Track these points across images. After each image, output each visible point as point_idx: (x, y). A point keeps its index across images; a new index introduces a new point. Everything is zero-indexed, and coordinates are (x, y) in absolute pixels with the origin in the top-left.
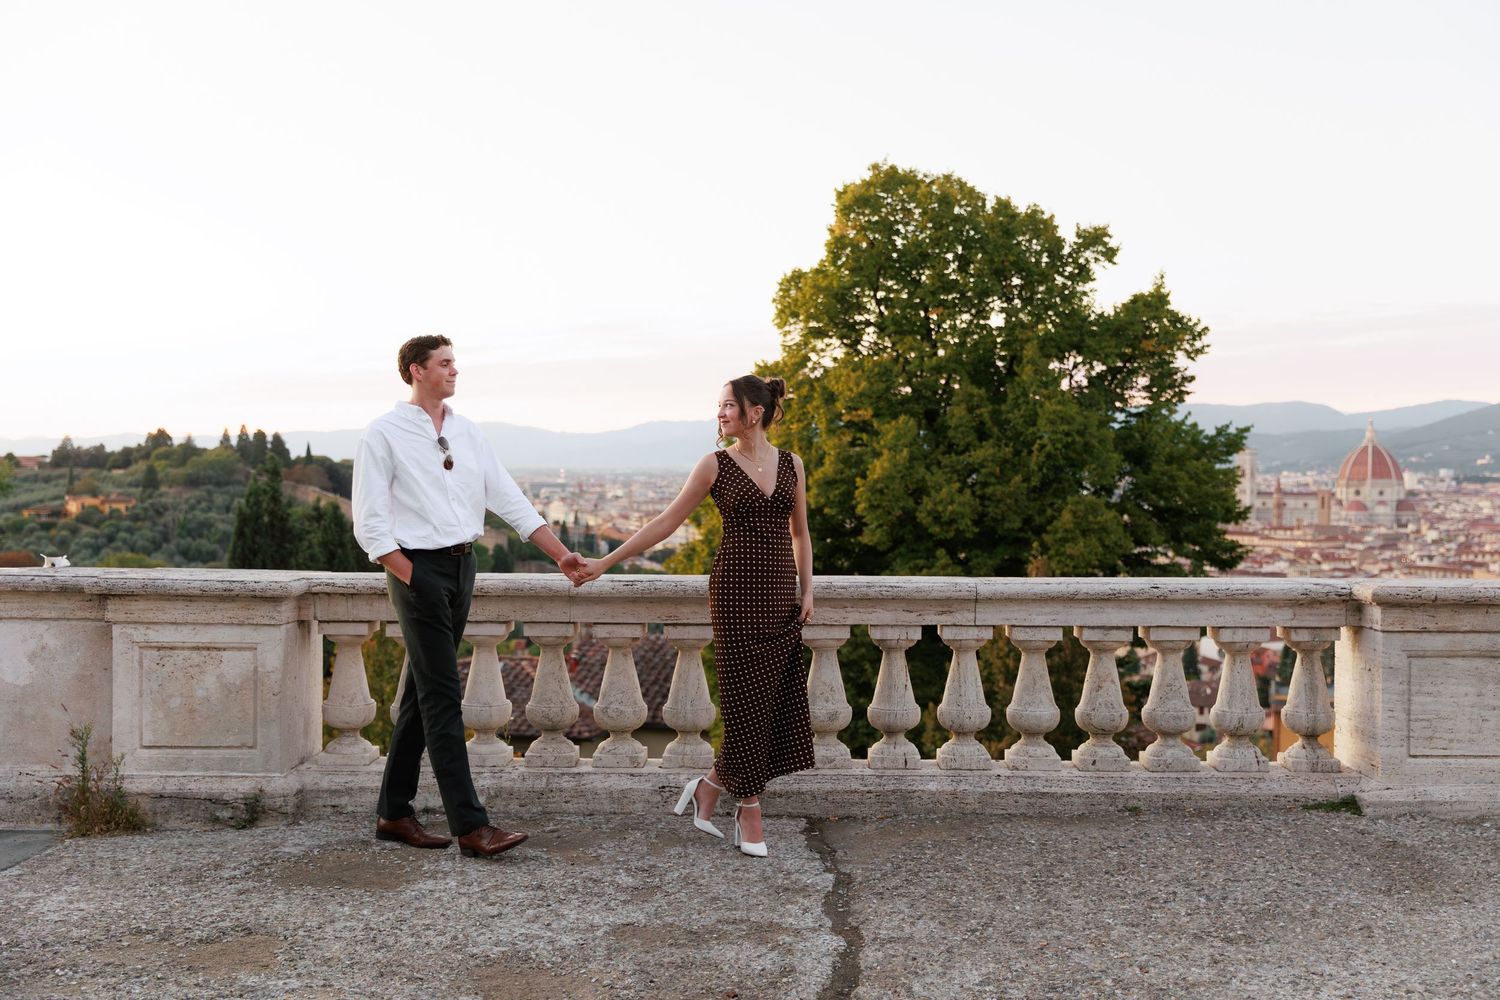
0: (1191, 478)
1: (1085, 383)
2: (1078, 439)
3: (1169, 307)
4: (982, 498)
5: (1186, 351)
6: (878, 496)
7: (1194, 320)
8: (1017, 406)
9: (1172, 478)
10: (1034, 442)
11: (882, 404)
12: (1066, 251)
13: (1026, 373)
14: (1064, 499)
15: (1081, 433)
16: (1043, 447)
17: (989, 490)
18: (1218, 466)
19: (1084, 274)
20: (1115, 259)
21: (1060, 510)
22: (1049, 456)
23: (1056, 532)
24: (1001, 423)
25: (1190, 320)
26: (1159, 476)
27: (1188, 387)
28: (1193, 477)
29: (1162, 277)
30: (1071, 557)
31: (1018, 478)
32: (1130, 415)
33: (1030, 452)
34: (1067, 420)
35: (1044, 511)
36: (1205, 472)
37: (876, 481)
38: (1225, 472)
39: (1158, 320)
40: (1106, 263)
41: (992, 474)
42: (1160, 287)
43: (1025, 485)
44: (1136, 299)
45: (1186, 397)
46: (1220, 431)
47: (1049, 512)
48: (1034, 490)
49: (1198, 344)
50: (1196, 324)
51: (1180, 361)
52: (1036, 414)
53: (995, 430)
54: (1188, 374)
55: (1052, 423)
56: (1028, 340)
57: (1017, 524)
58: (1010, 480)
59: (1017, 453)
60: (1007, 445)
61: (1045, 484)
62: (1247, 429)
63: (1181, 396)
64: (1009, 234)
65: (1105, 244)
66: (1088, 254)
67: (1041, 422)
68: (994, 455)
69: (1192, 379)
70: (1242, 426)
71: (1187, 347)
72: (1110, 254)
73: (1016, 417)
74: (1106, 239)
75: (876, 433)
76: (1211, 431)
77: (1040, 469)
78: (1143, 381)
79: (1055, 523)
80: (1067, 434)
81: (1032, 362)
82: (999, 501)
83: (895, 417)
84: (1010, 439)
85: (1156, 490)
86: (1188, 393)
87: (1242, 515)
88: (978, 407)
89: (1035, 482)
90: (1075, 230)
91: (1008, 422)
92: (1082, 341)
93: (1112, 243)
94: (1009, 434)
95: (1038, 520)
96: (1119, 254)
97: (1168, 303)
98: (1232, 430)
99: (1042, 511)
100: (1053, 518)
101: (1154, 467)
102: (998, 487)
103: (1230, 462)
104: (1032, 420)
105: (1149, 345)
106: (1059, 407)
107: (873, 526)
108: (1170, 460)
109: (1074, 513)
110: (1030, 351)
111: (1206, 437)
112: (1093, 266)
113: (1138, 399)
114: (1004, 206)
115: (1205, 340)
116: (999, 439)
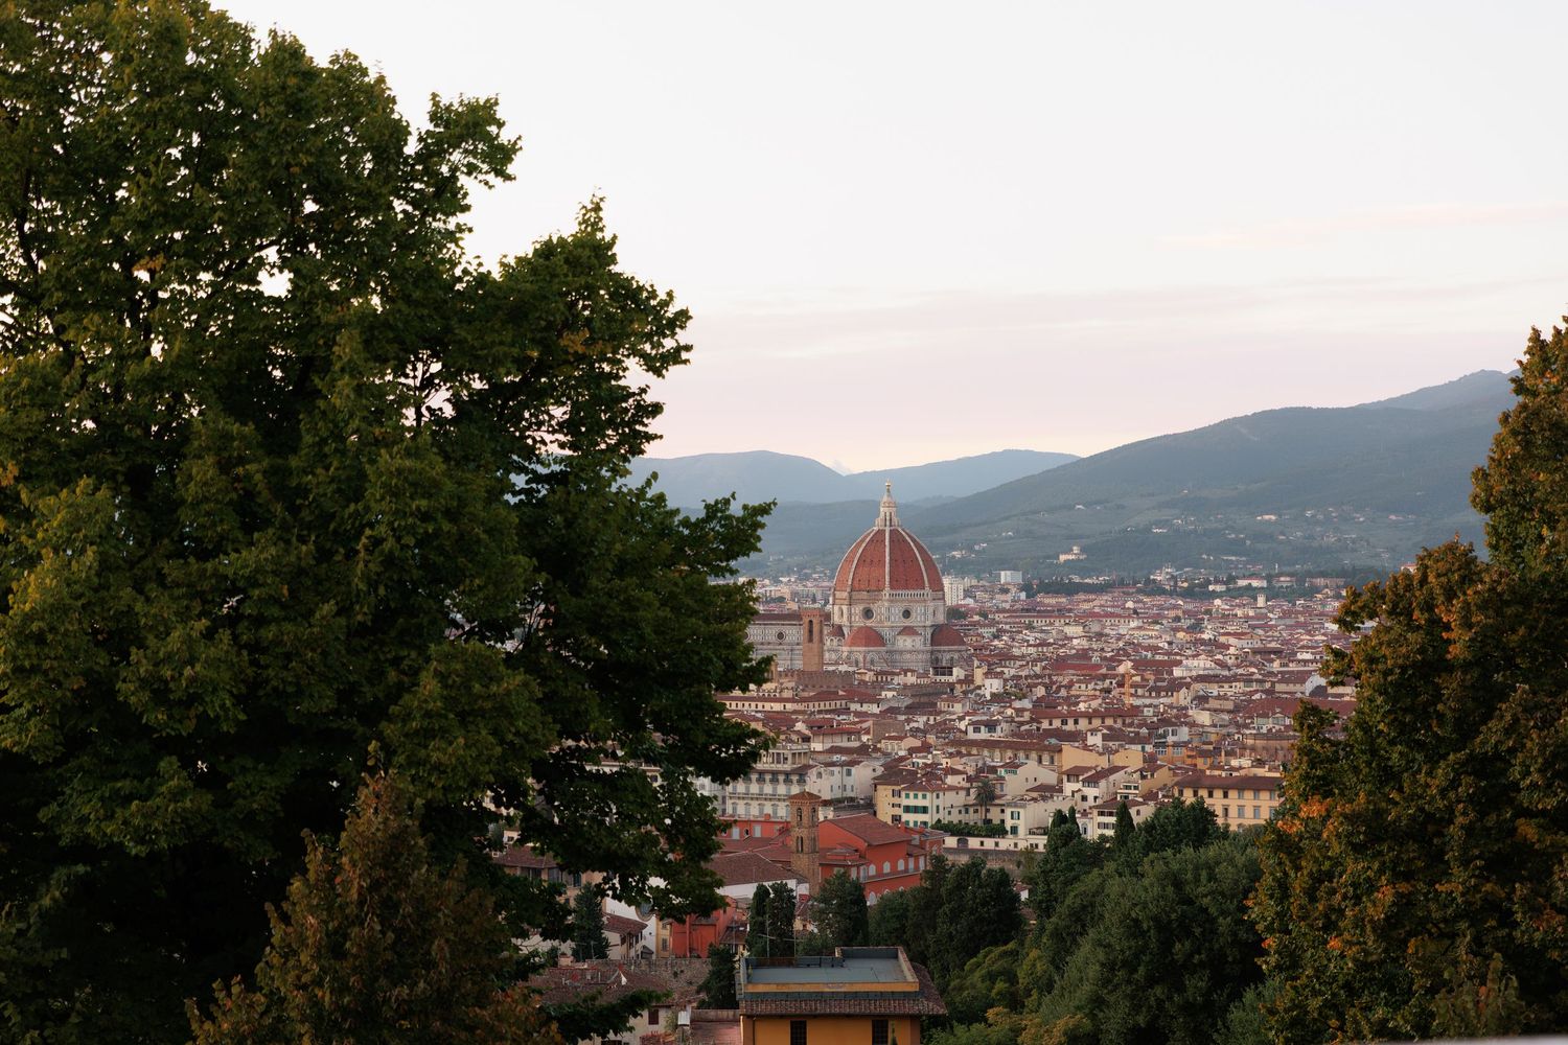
0: (663, 604)
1: (449, 411)
2: (446, 526)
3: (615, 269)
4: (255, 648)
5: (644, 356)
6: (32, 648)
7: (662, 296)
8: (322, 459)
9: (630, 605)
10: (360, 533)
11: (38, 453)
12: (412, 147)
13: (340, 394)
14: (422, 649)
15: (451, 515)
16: (377, 542)
17: (269, 633)
18: (712, 582)
19: (447, 197)
20: (510, 169)
21: (415, 672)
22: (389, 561)
23: (407, 717)
24: (290, 494)
25: (653, 294)
26: (604, 600)
27: (653, 425)
28: (669, 601)
29: (597, 208)
30: (438, 768)
31: (328, 608)
32: (537, 478)
33: (351, 554)
34: (428, 488)
35: (382, 674)
36: (690, 590)
37: (28, 618)
38: (729, 592)
39: (592, 291)
40: (491, 178)
41: (275, 600)
42: (596, 226)
43: (342, 621)
44: (547, 251)
45: (646, 446)
46: (714, 510)
47: (392, 676)
48: (362, 631)
49: (669, 344)
50: (665, 304)
51: (634, 375)
52: (363, 476)
53: (278, 508)
54: (649, 398)
55: (395, 493)
56: (338, 327)
57: (328, 703)
58: (311, 613)
59: (324, 555)
60: (303, 540)
61: (384, 617)
62: (764, 510)
63: (636, 442)
64: (299, 108)
65: (490, 139)
66: (456, 156)
67: (373, 492)
68: (276, 560)
69: (656, 409)
70: (755, 502)
71: (647, 347)
72: (499, 158)
73: (319, 482)
74: (493, 129)
75: (27, 515)
76: (696, 512)
77: (373, 585)
78: (559, 412)
79: (407, 697)
80: (426, 517)
81: (352, 370)
82: (288, 657)
83: (66, 480)
84: (310, 527)
85: (597, 628)
86: (649, 438)
87: (760, 673)
88: (242, 461)
89: (362, 614)
90: (429, 106)
91: (303, 491)
92: (447, 330)
93: (505, 136)
94: (305, 515)
95: (369, 693)
96: (518, 158)
97: (613, 260)
98: (736, 509)
99: (377, 675)
100: (400, 690)
101: (594, 582)
102: (288, 627)
103: (733, 572)
104: (354, 487)
105: (574, 342)
106: (408, 463)
107: (23, 711)
108: (623, 568)
109: (442, 677)
110: (346, 347)
111: (686, 523)
112: (463, 180)
113: (553, 447)
114: (287, 54)
115: (683, 337)
116: (285, 527)
